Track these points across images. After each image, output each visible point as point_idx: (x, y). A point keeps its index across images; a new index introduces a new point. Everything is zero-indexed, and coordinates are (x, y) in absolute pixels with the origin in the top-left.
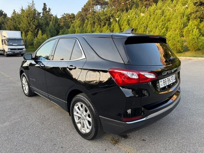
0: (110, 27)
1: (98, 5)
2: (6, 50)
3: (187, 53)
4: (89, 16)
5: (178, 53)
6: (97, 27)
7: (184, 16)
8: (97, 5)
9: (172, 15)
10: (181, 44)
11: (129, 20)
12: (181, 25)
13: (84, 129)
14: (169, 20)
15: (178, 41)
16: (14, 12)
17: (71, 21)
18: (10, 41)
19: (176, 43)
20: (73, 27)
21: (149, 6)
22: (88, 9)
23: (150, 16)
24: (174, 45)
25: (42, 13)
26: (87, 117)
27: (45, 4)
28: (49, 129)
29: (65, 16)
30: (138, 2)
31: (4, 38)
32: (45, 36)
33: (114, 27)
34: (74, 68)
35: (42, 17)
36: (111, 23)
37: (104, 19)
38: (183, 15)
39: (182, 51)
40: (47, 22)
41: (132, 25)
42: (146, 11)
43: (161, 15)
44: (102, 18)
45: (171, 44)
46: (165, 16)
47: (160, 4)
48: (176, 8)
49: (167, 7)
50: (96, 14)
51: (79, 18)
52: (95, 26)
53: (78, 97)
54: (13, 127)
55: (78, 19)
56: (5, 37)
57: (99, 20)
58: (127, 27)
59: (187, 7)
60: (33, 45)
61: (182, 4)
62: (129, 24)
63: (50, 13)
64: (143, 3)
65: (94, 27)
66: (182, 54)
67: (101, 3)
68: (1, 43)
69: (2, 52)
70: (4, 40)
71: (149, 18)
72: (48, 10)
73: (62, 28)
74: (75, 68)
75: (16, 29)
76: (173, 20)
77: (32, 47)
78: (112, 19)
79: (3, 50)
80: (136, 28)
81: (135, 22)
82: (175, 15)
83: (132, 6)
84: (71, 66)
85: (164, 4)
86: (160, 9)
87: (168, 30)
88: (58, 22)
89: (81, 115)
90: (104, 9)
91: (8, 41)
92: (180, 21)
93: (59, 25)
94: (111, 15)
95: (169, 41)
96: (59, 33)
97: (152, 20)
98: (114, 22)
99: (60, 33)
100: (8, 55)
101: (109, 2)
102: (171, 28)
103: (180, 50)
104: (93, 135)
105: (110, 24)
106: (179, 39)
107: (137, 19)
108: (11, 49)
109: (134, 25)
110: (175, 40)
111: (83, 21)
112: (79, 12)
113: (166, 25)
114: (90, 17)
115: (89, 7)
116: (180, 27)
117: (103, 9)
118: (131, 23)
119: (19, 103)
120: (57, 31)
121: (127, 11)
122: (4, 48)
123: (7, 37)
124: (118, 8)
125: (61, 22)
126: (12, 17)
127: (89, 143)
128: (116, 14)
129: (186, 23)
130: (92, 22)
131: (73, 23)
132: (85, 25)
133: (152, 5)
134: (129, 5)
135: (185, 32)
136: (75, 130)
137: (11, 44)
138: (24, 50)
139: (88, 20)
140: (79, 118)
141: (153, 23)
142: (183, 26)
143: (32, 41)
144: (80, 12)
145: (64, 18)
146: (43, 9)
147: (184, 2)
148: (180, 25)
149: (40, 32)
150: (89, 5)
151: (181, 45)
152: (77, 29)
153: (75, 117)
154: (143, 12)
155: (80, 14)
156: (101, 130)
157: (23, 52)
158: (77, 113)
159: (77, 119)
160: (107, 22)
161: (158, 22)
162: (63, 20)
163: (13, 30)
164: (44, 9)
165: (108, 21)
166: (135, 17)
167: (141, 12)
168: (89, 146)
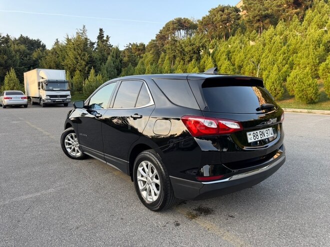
0: (199, 63)
1: (181, 30)
2: (44, 97)
3: (324, 105)
4: (167, 46)
5: (310, 103)
6: (179, 64)
7: (319, 44)
8: (179, 30)
9: (300, 43)
10: (314, 89)
11: (229, 52)
12: (316, 60)
13: (151, 197)
14: (295, 52)
15: (310, 85)
16: (57, 43)
17: (140, 55)
18: (50, 84)
19: (306, 88)
20: (143, 64)
21: (263, 30)
22: (166, 36)
23: (264, 45)
24: (303, 91)
25: (96, 44)
26: (154, 179)
27: (101, 30)
28: (105, 198)
29: (131, 47)
30: (246, 23)
31: (41, 80)
32: (99, 77)
33: (205, 63)
34: (139, 116)
35: (96, 49)
36: (200, 57)
37: (190, 51)
38: (319, 42)
39: (315, 101)
40: (103, 56)
41: (235, 60)
42: (257, 37)
43: (281, 43)
44: (186, 49)
45: (297, 89)
46: (288, 46)
47: (280, 26)
48: (307, 33)
49: (293, 30)
50: (178, 43)
51: (151, 50)
52: (176, 62)
53: (143, 155)
54: (59, 194)
55: (151, 52)
56: (43, 78)
57: (182, 52)
58: (227, 63)
59: (326, 31)
60: (82, 90)
61: (318, 25)
62: (229, 59)
63: (108, 43)
64: (253, 26)
65: (174, 64)
66: (317, 106)
67: (186, 26)
68: (37, 87)
69: (38, 101)
70: (42, 82)
71: (263, 49)
72: (105, 38)
73: (126, 65)
74: (141, 117)
75: (58, 67)
76: (301, 52)
77: (80, 93)
78: (202, 51)
79: (38, 98)
80: (241, 65)
81: (239, 55)
82: (305, 43)
83: (235, 31)
84: (135, 114)
85: (287, 26)
86: (281, 34)
87: (294, 68)
88: (120, 57)
89: (147, 178)
90: (191, 35)
91: (47, 85)
92: (314, 54)
93: (121, 61)
94: (200, 45)
95: (294, 85)
96: (121, 72)
97: (267, 51)
98: (205, 56)
99: (123, 73)
100: (47, 105)
101: (198, 26)
102: (299, 64)
103: (312, 99)
104: (160, 203)
105: (198, 59)
106: (310, 81)
107: (242, 51)
108: (51, 96)
109: (237, 60)
110: (304, 83)
111: (158, 54)
112: (152, 40)
113: (291, 59)
114: (169, 49)
115: (168, 33)
116: (314, 62)
117: (188, 36)
118: (233, 57)
119: (66, 167)
120: (118, 70)
121: (227, 37)
122: (41, 94)
123: (46, 78)
124: (213, 33)
125: (125, 56)
126: (53, 48)
127: (158, 216)
128: (210, 42)
129: (324, 56)
130: (171, 56)
131: (142, 57)
132: (160, 60)
133: (268, 28)
134: (231, 29)
135: (321, 71)
136: (140, 201)
137: (51, 88)
138: (68, 97)
139: (165, 53)
140: (144, 182)
141: (268, 56)
142: (318, 61)
143: (80, 84)
144: (154, 41)
145: (129, 50)
146: (98, 37)
147: (322, 23)
148: (312, 59)
149: (92, 71)
150: (168, 30)
151: (314, 91)
152: (148, 67)
153: (139, 182)
154: (253, 40)
155: (153, 45)
156: (172, 197)
157: (67, 100)
158: (142, 176)
159: (141, 185)
160: (195, 56)
161: (278, 55)
162: (127, 53)
163: (54, 69)
164: (100, 37)
165: (196, 54)
166: (239, 47)
167: (249, 39)
168: (157, 219)
